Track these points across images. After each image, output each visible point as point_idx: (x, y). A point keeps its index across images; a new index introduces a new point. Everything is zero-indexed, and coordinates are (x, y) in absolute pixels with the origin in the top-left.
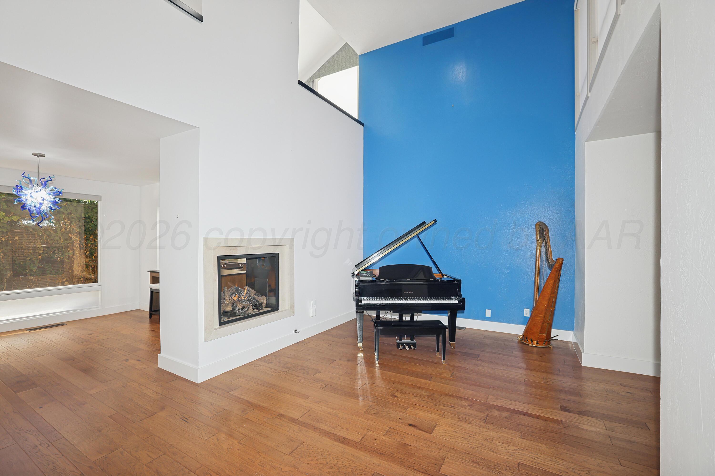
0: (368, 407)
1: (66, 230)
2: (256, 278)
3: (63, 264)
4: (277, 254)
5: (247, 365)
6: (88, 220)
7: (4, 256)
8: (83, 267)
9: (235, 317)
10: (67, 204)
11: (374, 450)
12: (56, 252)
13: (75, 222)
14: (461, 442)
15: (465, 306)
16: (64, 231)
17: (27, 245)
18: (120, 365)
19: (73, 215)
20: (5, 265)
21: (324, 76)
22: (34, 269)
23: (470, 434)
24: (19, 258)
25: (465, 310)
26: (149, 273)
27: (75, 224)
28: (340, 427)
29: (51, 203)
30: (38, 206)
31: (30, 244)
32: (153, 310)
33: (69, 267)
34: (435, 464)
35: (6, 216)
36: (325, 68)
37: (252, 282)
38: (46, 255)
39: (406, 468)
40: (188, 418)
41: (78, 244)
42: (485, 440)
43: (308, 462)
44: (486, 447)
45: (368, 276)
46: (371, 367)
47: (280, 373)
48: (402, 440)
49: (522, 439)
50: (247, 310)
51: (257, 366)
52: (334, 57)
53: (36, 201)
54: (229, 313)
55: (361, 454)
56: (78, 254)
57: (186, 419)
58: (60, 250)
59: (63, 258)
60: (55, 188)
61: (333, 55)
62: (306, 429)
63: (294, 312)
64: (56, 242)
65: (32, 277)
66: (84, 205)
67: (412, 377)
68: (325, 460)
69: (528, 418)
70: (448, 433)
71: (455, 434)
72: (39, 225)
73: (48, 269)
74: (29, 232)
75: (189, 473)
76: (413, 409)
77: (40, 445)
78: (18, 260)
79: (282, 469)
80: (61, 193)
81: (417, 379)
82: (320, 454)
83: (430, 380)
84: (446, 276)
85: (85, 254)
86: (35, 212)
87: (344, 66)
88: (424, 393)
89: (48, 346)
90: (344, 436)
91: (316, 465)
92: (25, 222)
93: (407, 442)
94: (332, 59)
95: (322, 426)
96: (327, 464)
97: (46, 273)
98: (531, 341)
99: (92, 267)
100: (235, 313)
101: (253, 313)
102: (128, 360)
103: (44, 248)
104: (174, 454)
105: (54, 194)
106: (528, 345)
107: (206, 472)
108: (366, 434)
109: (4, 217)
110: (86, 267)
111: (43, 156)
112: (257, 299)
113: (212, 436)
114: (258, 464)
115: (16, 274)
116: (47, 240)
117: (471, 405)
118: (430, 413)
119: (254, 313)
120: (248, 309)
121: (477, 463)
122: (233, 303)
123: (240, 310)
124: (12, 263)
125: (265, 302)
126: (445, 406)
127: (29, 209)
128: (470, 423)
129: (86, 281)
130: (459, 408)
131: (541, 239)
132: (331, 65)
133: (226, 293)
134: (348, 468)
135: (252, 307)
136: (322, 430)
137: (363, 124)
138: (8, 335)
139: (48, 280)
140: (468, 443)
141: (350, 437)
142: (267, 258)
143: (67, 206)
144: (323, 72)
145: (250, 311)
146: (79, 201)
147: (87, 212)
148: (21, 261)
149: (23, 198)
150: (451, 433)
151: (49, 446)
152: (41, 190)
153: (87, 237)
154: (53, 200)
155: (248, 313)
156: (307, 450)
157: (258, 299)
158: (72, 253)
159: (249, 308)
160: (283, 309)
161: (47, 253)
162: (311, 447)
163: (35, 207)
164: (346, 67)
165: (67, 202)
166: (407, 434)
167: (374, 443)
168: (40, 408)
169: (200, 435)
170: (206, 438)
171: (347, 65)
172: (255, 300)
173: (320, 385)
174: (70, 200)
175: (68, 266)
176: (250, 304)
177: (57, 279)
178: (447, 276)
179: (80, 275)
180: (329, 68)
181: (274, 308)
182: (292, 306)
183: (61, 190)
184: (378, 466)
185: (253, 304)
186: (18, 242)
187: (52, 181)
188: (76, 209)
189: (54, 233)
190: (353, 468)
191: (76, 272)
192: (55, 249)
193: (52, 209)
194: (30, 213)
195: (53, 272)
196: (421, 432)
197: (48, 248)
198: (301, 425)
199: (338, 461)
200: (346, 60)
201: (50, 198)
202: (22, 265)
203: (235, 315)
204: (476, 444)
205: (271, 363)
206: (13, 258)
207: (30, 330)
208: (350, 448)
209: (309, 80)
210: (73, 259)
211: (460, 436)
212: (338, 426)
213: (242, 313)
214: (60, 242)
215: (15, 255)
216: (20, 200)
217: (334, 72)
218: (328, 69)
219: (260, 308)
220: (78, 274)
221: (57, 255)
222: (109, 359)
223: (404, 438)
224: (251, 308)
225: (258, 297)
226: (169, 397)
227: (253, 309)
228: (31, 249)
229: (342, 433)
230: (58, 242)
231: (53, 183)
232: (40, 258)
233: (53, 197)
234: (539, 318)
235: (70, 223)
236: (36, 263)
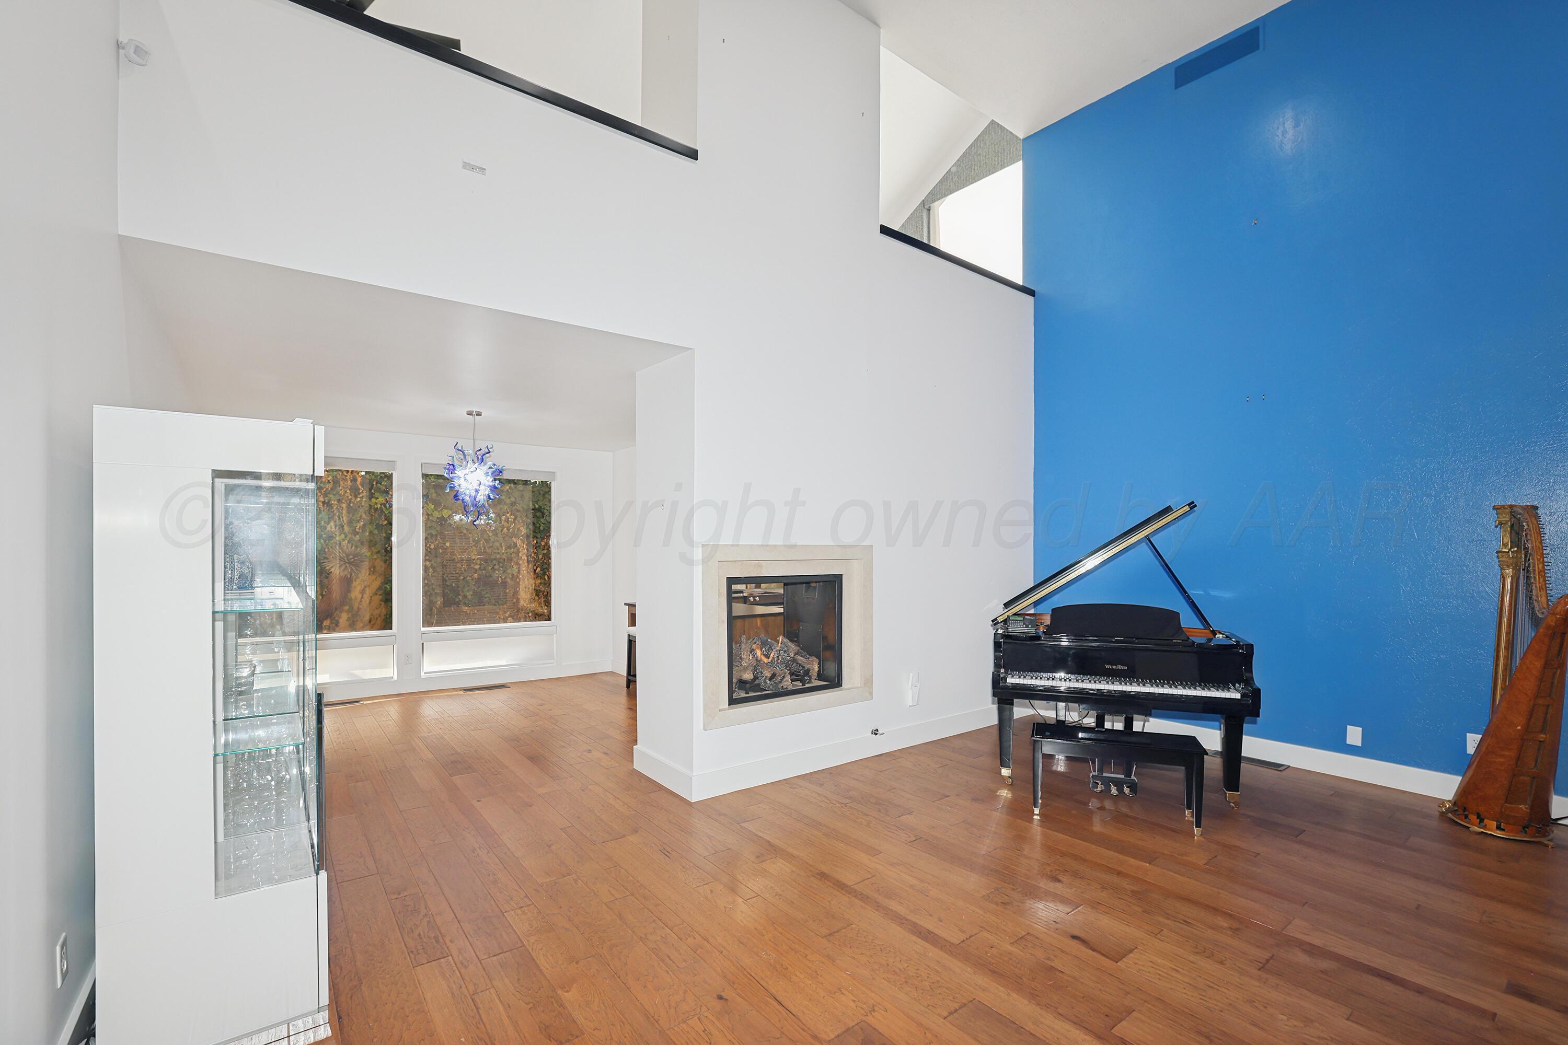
0: (993, 890)
1: (509, 530)
2: (801, 621)
3: (505, 588)
4: (839, 577)
5: (778, 783)
6: (538, 514)
7: (434, 572)
8: (532, 594)
9: (758, 692)
10: (510, 487)
11: (985, 963)
12: (496, 567)
13: (521, 517)
14: (1185, 991)
15: (1260, 708)
16: (507, 533)
17: (460, 555)
18: (579, 757)
19: (518, 507)
20: (434, 587)
21: (951, 193)
22: (469, 594)
23: (1211, 982)
24: (451, 577)
25: (1258, 716)
26: (627, 607)
27: (521, 521)
28: (927, 913)
29: (489, 489)
30: (474, 495)
31: (464, 553)
32: (632, 674)
33: (513, 593)
34: (1106, 1015)
35: (436, 510)
36: (954, 176)
37: (795, 630)
38: (484, 572)
39: (1040, 1006)
40: (671, 852)
41: (524, 554)
42: (1248, 1000)
43: (854, 956)
44: (1242, 1013)
45: (1027, 626)
46: (1020, 819)
47: (835, 804)
48: (1048, 959)
49: (1350, 1023)
50: (780, 682)
51: (795, 788)
52: (973, 148)
53: (470, 487)
54: (748, 685)
55: (955, 964)
56: (524, 572)
57: (667, 852)
58: (501, 565)
59: (505, 578)
60: (494, 465)
61: (972, 144)
62: (863, 905)
63: (871, 694)
64: (497, 551)
65: (467, 608)
66: (533, 487)
67: (1108, 849)
68: (885, 959)
69: (1389, 987)
70: (1156, 969)
71: (1174, 974)
72: (474, 525)
73: (486, 596)
74: (462, 534)
75: (663, 928)
76: (1090, 910)
77: (480, 848)
78: (449, 579)
79: (807, 955)
80: (501, 472)
81: (1121, 856)
82: (878, 948)
83: (1150, 863)
84: (1222, 634)
85: (535, 571)
86: (469, 503)
87: (995, 165)
88: (1125, 884)
89: (486, 717)
90: (931, 928)
91: (868, 963)
92: (457, 518)
93: (1057, 964)
94: (969, 153)
95: (894, 905)
96: (888, 966)
97: (483, 602)
98: (1478, 820)
99: (545, 594)
100: (759, 685)
101: (791, 688)
102: (590, 750)
103: (480, 560)
104: (644, 898)
105: (492, 474)
106: (1469, 828)
107: (688, 932)
108: (976, 934)
109: (433, 511)
110: (536, 594)
111: (479, 414)
112: (800, 662)
113: (704, 885)
114: (770, 940)
115: (448, 603)
116: (485, 548)
117: (1238, 929)
118: (1128, 925)
119: (794, 687)
120: (782, 680)
121: (1207, 1037)
122: (755, 666)
123: (767, 681)
124: (441, 583)
125: (816, 668)
126: (1168, 919)
127: (463, 500)
128: (1222, 963)
129: (535, 618)
130: (1202, 929)
131: (1515, 549)
132: (966, 167)
133: (743, 646)
134: (926, 981)
135: (790, 677)
136: (891, 910)
137: (1031, 293)
138: (440, 694)
139: (486, 612)
140: (1201, 997)
141: (942, 933)
142: (821, 583)
143: (509, 491)
144: (950, 186)
145: (786, 683)
146: (526, 482)
147: (537, 500)
148: (453, 582)
149: (456, 482)
150: (1165, 971)
151: (489, 852)
152: (476, 469)
153: (537, 542)
154: (491, 484)
155: (782, 687)
156: (858, 936)
157: (803, 662)
158: (517, 570)
159: (784, 677)
160: (849, 686)
161: (485, 569)
162: (865, 934)
163: (470, 496)
164: (999, 165)
165: (510, 485)
166: (1063, 952)
167: (986, 952)
168: (478, 801)
169: (686, 880)
170: (694, 886)
171: (1001, 161)
172: (797, 663)
173: (907, 836)
174: (514, 482)
175: (512, 591)
176: (788, 670)
177: (498, 613)
178: (1225, 636)
179: (528, 607)
180: (962, 175)
181: (834, 681)
182: (868, 682)
183: (502, 468)
184: (984, 990)
185: (793, 671)
186: (449, 550)
187: (490, 453)
188: (522, 495)
189: (493, 537)
190: (933, 983)
191: (522, 602)
192: (494, 562)
193: (490, 499)
194: (464, 505)
195: (493, 601)
196: (1094, 953)
197: (486, 561)
198: (855, 897)
199: (908, 966)
200: (998, 150)
201: (488, 481)
202: (454, 587)
203: (757, 688)
204: (1219, 1004)
205: (821, 785)
206: (443, 577)
207: (464, 690)
208: (936, 950)
209: (921, 208)
210: (518, 580)
211: (1185, 980)
212: (922, 911)
213: (771, 685)
214: (501, 552)
215: (446, 571)
216: (453, 486)
217: (974, 181)
218: (961, 178)
219: (807, 679)
220: (525, 605)
221: (497, 572)
222: (564, 747)
223: (1052, 957)
224: (788, 678)
225: (803, 659)
226: (646, 816)
227: (793, 680)
228: (465, 562)
229: (928, 924)
230: (499, 551)
231: (490, 456)
232: (476, 577)
233: (492, 479)
234: (1502, 760)
235: (515, 519)
236: (471, 585)
